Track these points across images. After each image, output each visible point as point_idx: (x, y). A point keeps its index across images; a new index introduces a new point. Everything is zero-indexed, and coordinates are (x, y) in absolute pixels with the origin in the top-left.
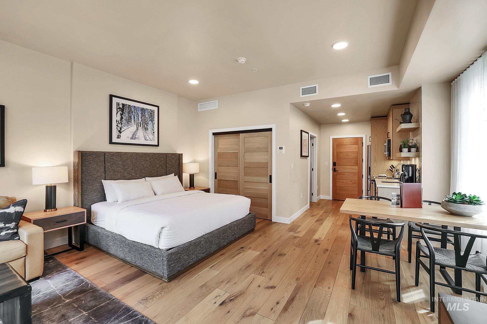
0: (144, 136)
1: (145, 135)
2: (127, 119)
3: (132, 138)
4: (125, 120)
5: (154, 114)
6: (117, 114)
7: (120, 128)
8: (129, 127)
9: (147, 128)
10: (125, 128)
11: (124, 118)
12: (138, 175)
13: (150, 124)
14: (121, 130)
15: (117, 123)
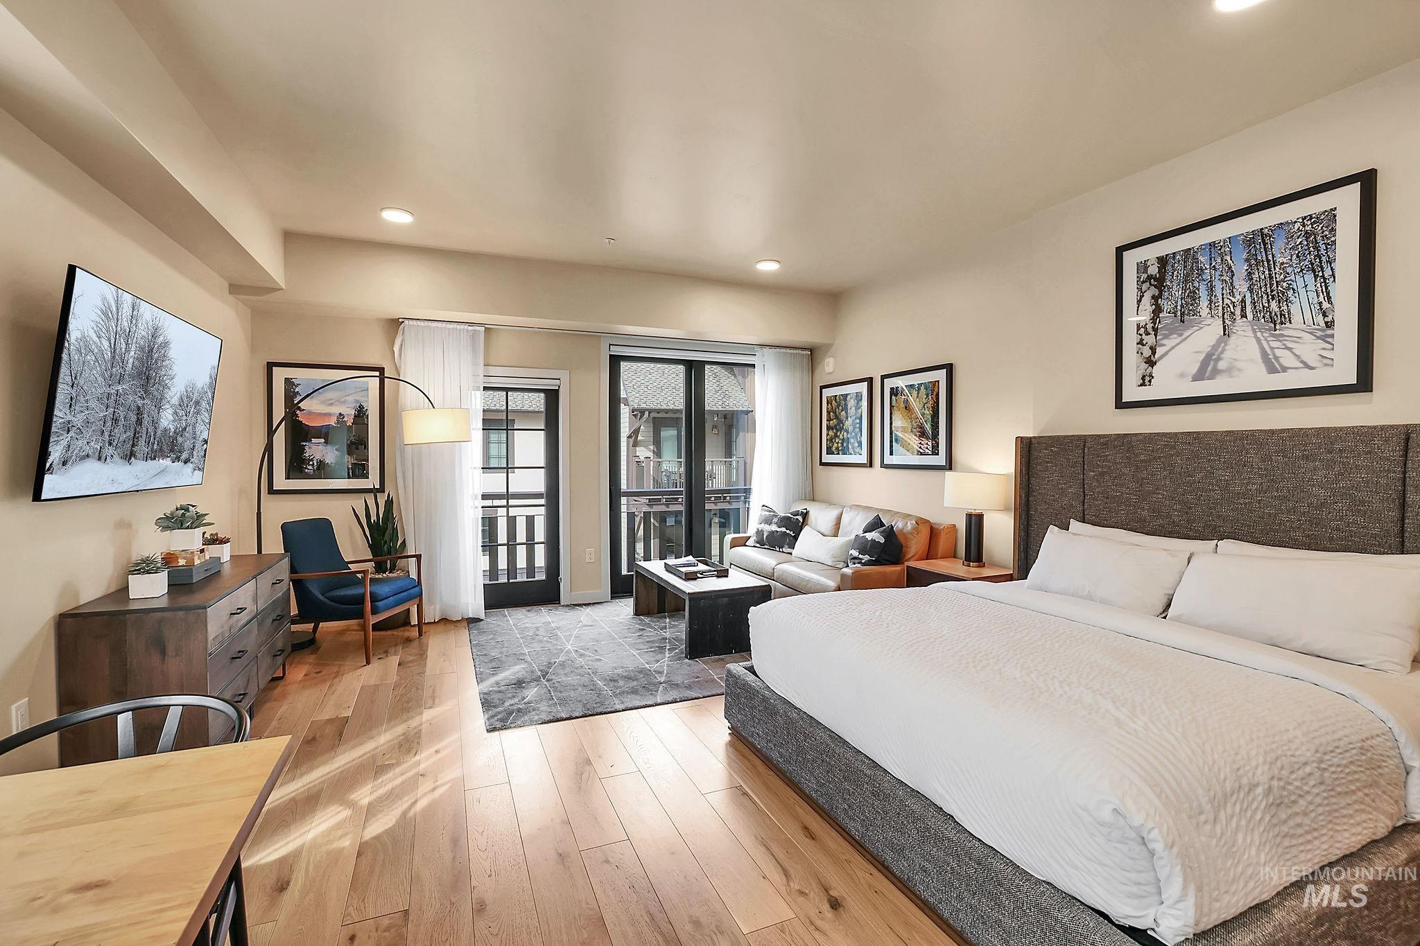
0: (1264, 355)
1: (1272, 348)
2: (1179, 308)
3: (1199, 377)
4: (1169, 313)
5: (1333, 230)
6: (1139, 301)
7: (1151, 348)
8: (1186, 334)
9: (1281, 315)
10: (1169, 343)
11: (1166, 306)
12: (1199, 526)
13: (1302, 291)
14: (1154, 353)
15: (1141, 335)
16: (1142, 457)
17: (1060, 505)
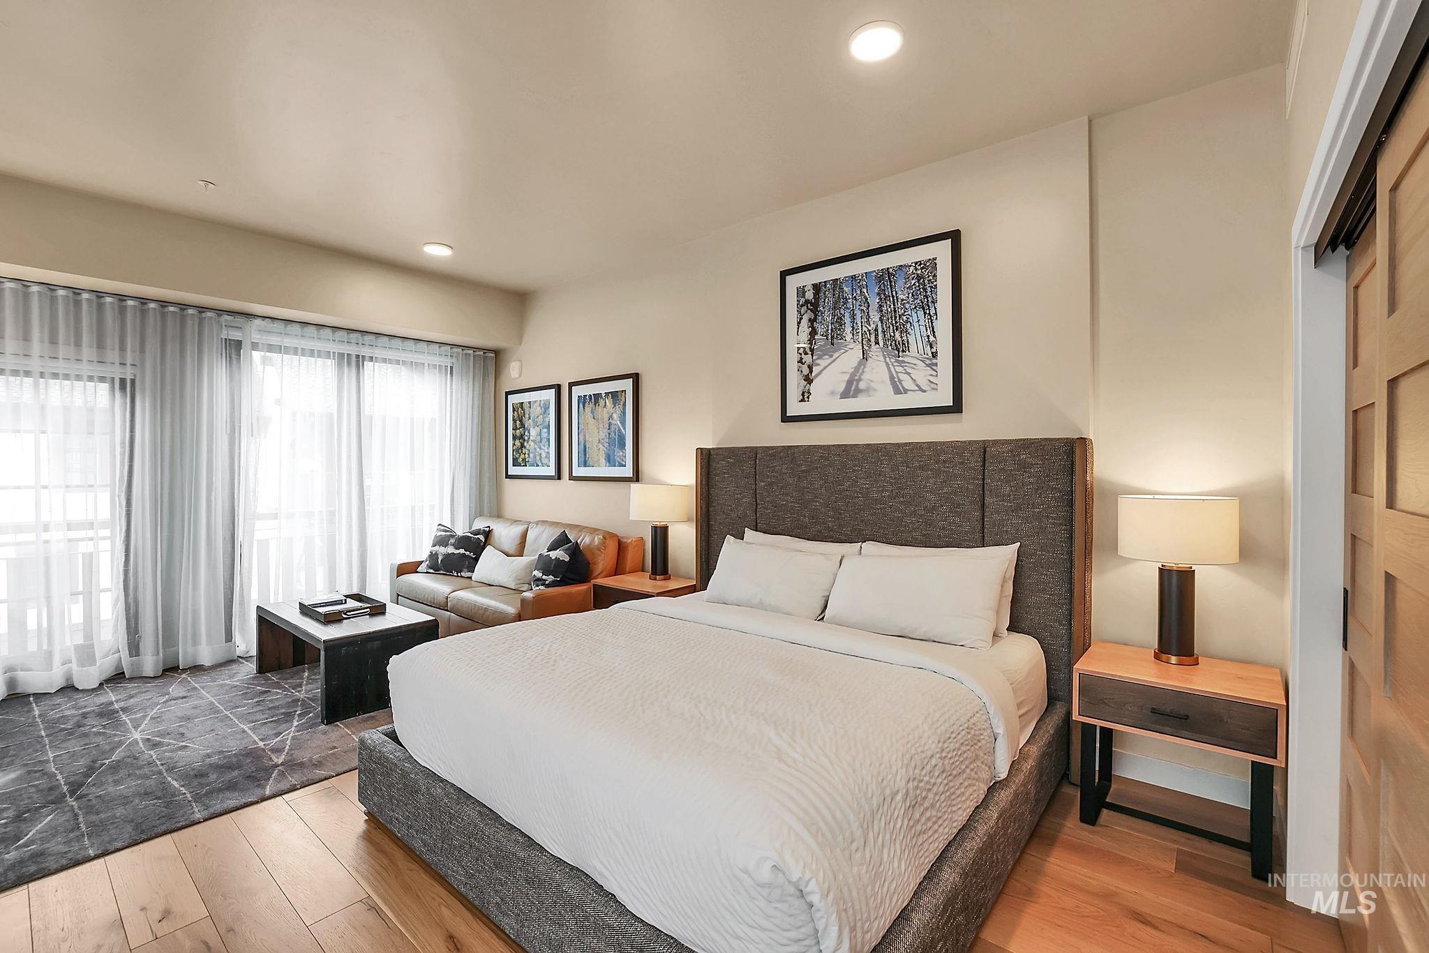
0: (892, 378)
1: (897, 372)
2: (830, 331)
3: (845, 395)
4: (822, 335)
5: (935, 276)
6: (799, 323)
7: (809, 367)
8: (836, 355)
9: (903, 344)
10: (823, 362)
11: (820, 329)
12: (848, 530)
13: (916, 325)
14: (811, 371)
15: (801, 354)
16: (803, 468)
17: (736, 515)
